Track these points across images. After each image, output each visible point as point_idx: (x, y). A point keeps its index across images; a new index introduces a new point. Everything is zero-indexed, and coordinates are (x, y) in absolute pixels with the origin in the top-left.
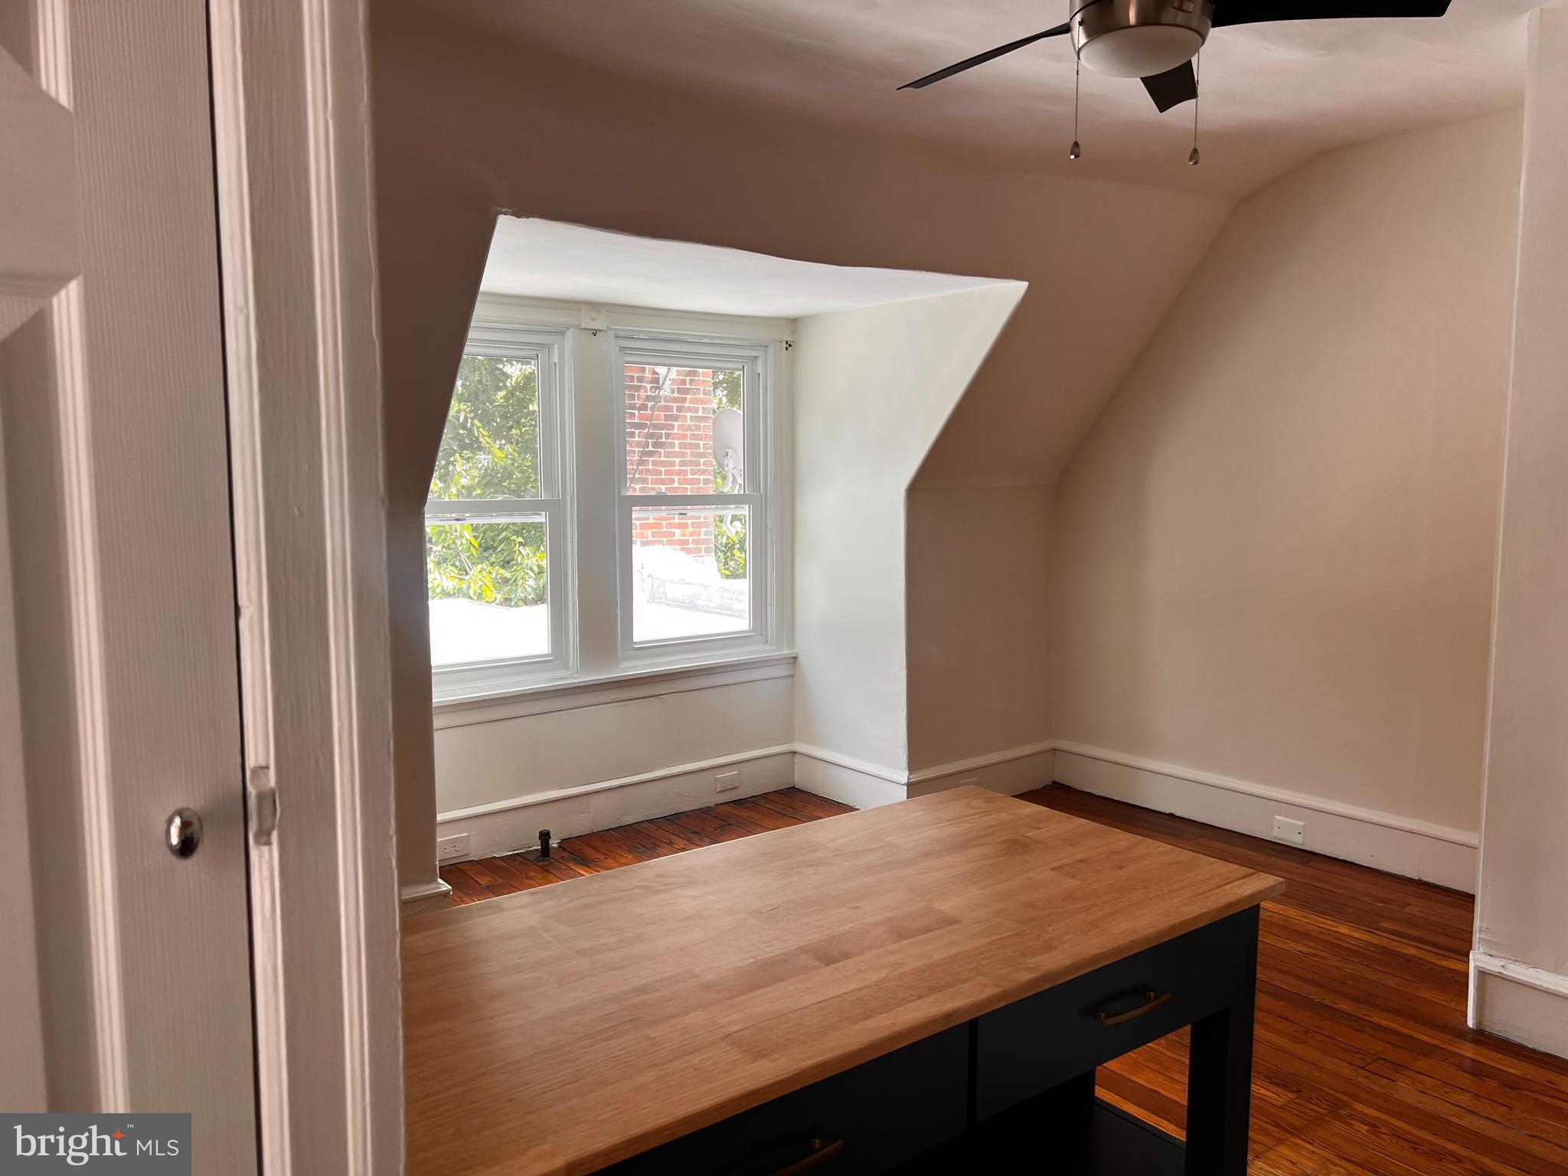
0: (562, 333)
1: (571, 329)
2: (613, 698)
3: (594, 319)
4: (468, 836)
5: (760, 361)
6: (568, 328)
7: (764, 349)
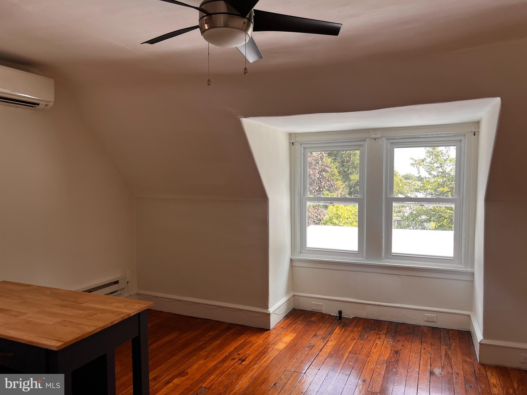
0: (365, 140)
1: (367, 139)
2: (378, 271)
3: (376, 134)
4: (322, 305)
5: (463, 142)
6: (366, 139)
7: (464, 136)
